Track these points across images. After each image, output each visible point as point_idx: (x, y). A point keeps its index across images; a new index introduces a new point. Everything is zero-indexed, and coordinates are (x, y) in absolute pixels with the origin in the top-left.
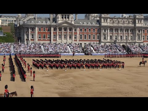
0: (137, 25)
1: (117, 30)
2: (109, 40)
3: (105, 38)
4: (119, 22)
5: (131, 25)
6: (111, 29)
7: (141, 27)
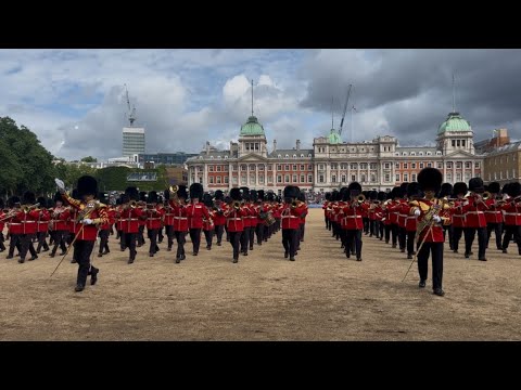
0: (383, 155)
1: (344, 164)
2: (328, 184)
3: (322, 180)
4: (348, 151)
5: (370, 156)
6: (333, 163)
7: (390, 158)
